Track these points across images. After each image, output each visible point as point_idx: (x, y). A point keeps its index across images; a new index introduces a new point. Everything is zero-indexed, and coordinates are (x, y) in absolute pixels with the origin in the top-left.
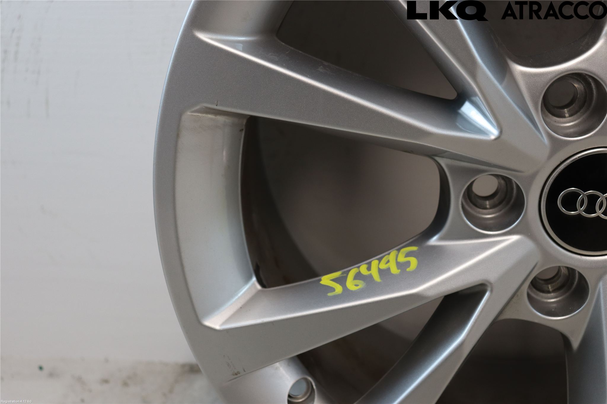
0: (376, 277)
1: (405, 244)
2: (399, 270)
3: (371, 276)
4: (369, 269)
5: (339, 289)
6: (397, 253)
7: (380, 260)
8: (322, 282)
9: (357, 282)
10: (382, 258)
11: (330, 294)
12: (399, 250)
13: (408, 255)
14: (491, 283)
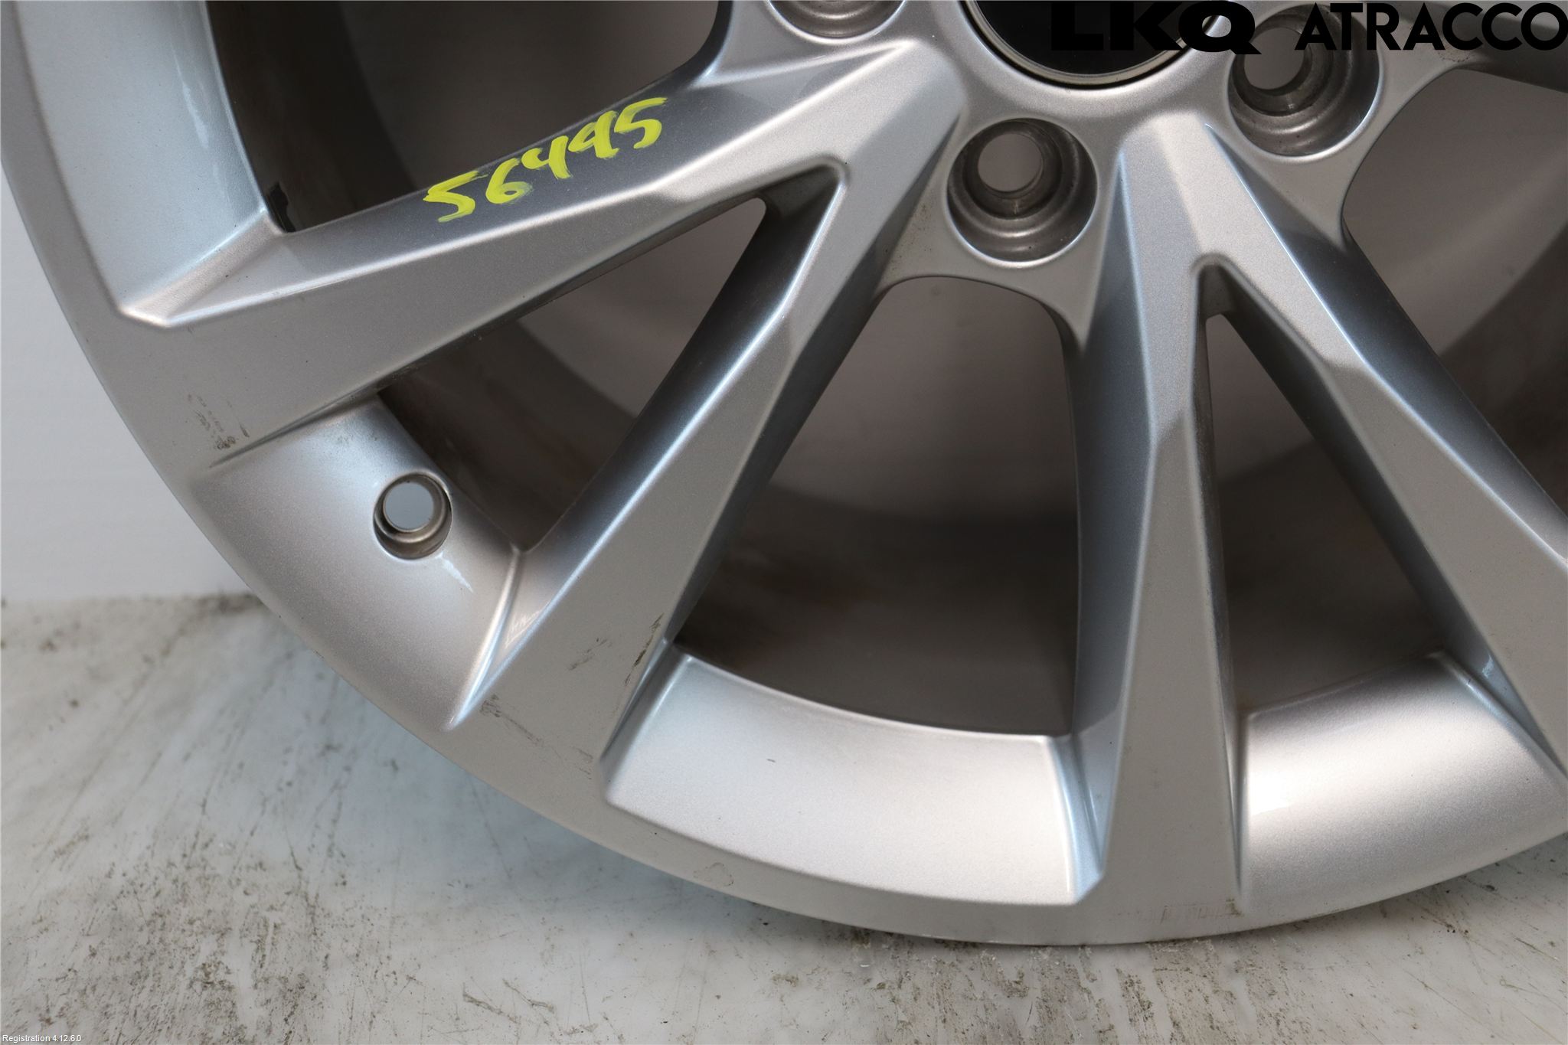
0: (560, 169)
1: (636, 94)
2: (617, 150)
3: (547, 170)
4: (543, 156)
5: (466, 205)
6: (615, 116)
7: (571, 136)
8: (427, 199)
9: (512, 185)
10: (576, 131)
11: (443, 219)
12: (619, 110)
13: (641, 116)
14: (845, 165)
